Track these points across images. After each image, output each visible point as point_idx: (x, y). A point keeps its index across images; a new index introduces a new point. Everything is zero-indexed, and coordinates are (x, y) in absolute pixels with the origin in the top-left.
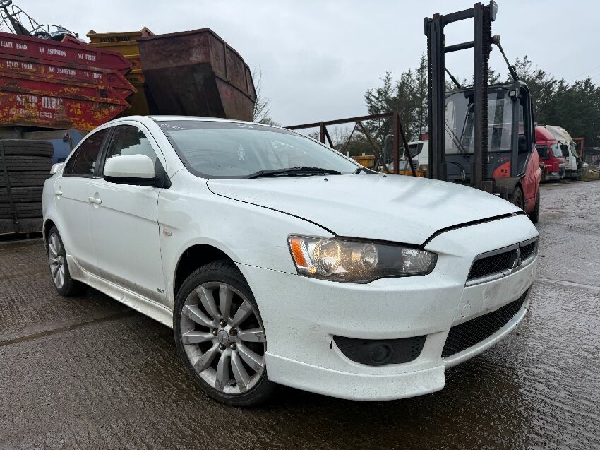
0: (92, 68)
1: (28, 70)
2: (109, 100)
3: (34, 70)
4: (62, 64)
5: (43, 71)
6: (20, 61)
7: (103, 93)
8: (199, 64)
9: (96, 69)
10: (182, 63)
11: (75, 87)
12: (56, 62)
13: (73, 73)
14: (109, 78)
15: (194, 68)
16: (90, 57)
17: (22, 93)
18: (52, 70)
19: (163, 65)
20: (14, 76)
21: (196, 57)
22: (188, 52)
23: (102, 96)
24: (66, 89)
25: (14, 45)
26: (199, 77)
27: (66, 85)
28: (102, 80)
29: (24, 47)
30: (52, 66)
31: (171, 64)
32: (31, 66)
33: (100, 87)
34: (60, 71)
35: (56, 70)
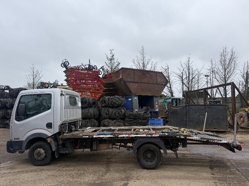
1: (85, 86)
4: (91, 84)
9: (97, 84)
11: (93, 89)
14: (99, 86)
15: (121, 80)
16: (96, 81)
19: (116, 80)
21: (121, 76)
29: (84, 81)
33: (97, 89)
35: (89, 86)
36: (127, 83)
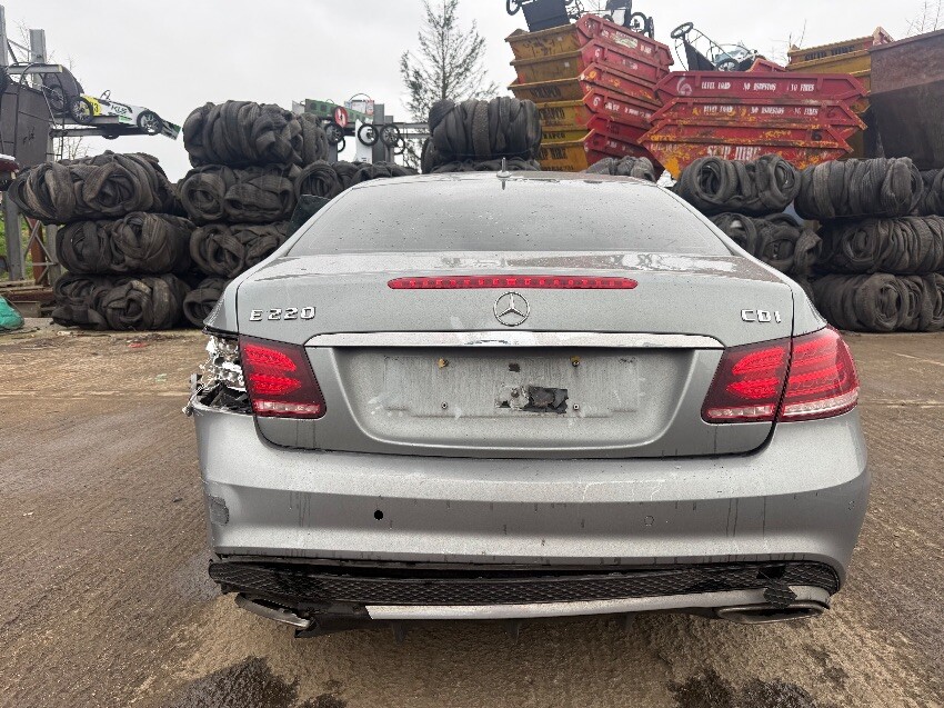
0: (807, 102)
1: (726, 114)
2: (824, 143)
3: (734, 113)
4: (770, 102)
5: (743, 114)
6: (719, 104)
7: (816, 135)
9: (813, 102)
11: (780, 129)
13: (781, 111)
17: (714, 144)
18: (755, 110)
19: (907, 83)
20: (710, 123)
23: (814, 139)
24: (769, 133)
25: (716, 85)
27: (768, 129)
28: (817, 116)
29: (727, 86)
30: (755, 105)
31: (924, 79)
32: (730, 109)
33: (813, 127)
34: (764, 110)
35: (760, 110)
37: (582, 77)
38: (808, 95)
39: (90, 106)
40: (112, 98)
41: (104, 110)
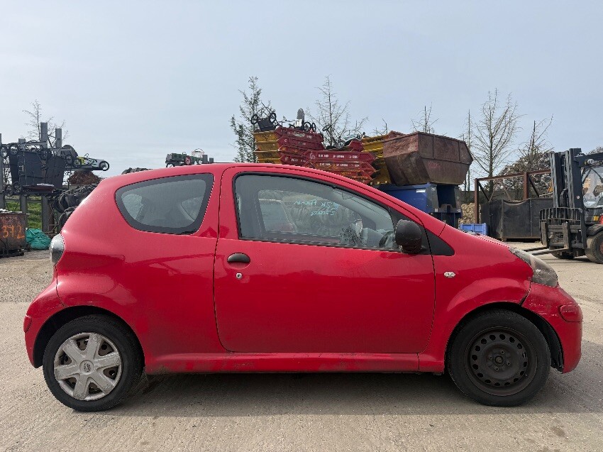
0: (355, 162)
1: (328, 166)
2: (362, 177)
3: (331, 165)
4: (342, 162)
6: (325, 163)
7: (360, 174)
8: (412, 152)
9: (357, 162)
10: (404, 152)
11: (348, 172)
12: (340, 161)
14: (363, 166)
15: (410, 155)
16: (356, 157)
18: (338, 165)
19: (393, 154)
21: (412, 148)
22: (407, 145)
25: (324, 155)
26: (413, 159)
27: (343, 171)
28: (359, 167)
29: (327, 156)
30: (338, 163)
31: (398, 153)
33: (359, 171)
36: (425, 161)
37: (279, 150)
38: (355, 160)
39: (80, 160)
40: (90, 157)
41: (86, 162)
